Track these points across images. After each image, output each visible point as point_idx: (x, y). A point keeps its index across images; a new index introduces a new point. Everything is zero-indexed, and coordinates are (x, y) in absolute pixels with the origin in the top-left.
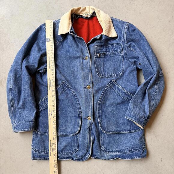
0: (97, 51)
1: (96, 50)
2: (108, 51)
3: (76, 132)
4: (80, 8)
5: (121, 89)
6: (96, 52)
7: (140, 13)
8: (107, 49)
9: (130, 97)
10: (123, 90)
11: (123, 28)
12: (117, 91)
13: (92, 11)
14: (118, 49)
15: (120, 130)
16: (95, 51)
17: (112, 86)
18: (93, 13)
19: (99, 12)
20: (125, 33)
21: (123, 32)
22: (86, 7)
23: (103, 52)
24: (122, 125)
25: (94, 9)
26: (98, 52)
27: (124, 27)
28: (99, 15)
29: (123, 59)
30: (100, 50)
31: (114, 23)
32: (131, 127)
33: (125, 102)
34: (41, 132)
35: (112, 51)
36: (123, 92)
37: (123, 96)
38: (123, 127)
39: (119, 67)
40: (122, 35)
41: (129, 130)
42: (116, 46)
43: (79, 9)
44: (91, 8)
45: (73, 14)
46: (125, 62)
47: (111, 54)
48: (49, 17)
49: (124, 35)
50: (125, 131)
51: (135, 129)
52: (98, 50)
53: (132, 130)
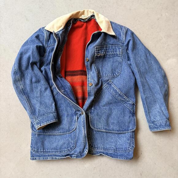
0: (98, 52)
1: (97, 51)
2: (107, 52)
5: (116, 90)
6: (97, 52)
8: (106, 50)
9: (123, 98)
10: (118, 91)
11: (122, 31)
12: (111, 91)
14: (118, 50)
15: (109, 129)
17: (108, 86)
19: (98, 15)
20: (124, 36)
22: (84, 11)
23: (102, 53)
24: (112, 124)
26: (99, 53)
27: (123, 29)
29: (121, 60)
30: (100, 50)
31: (113, 25)
32: (120, 128)
33: (118, 102)
35: (111, 51)
36: (118, 93)
37: (117, 96)
38: (112, 127)
39: (117, 68)
40: (121, 37)
41: (118, 131)
42: (115, 47)
43: (78, 13)
44: (90, 11)
45: (72, 19)
46: (123, 63)
47: (110, 54)
49: (123, 37)
50: (114, 131)
51: (123, 131)
53: (121, 131)
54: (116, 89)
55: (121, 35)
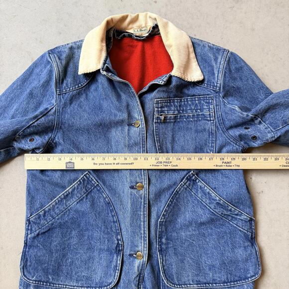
0: (160, 109)
1: (158, 108)
2: (183, 110)
3: (110, 283)
4: (127, 16)
5: (209, 193)
6: (158, 111)
7: (253, 30)
8: (180, 106)
9: (227, 210)
10: (213, 195)
11: (216, 63)
12: (200, 195)
13: (151, 24)
14: (206, 107)
15: (205, 281)
16: (156, 109)
17: (189, 184)
18: (154, 28)
19: (166, 25)
20: (220, 75)
21: (216, 72)
22: (138, 15)
23: (171, 112)
24: (210, 269)
25: (155, 19)
26: (162, 112)
27: (219, 61)
28: (167, 33)
29: (214, 128)
30: (167, 106)
31: (199, 50)
32: (229, 275)
33: (218, 220)
34: (36, 281)
35: (191, 109)
36: (214, 200)
37: (213, 207)
38: (211, 275)
39: (206, 144)
40: (214, 78)
41: (224, 282)
42: (199, 99)
43: (124, 18)
44: (150, 17)
45: (111, 28)
46: (218, 135)
47: (189, 116)
48: (60, 34)
49: (218, 79)
50: (216, 284)
51: (236, 281)
52: (161, 107)
53: (231, 282)
54: (208, 190)
55: (214, 74)
